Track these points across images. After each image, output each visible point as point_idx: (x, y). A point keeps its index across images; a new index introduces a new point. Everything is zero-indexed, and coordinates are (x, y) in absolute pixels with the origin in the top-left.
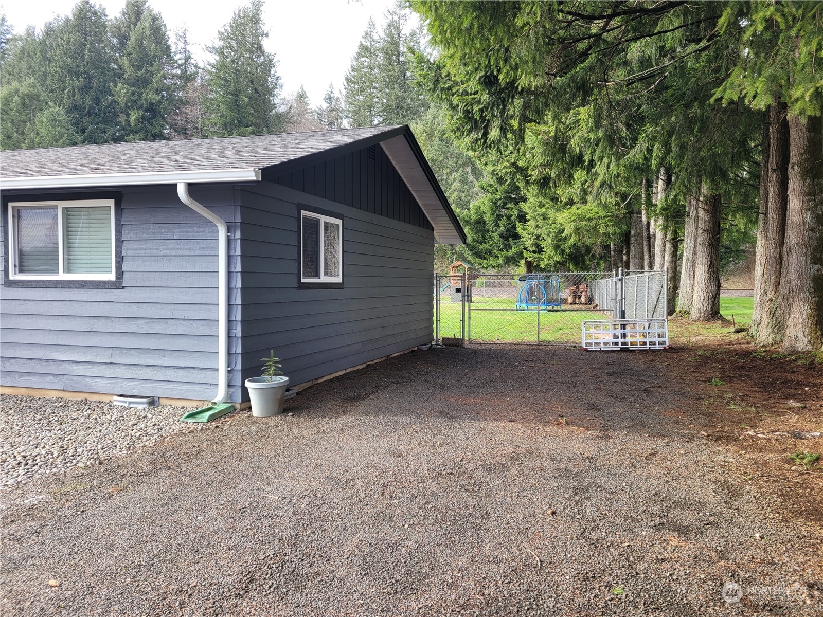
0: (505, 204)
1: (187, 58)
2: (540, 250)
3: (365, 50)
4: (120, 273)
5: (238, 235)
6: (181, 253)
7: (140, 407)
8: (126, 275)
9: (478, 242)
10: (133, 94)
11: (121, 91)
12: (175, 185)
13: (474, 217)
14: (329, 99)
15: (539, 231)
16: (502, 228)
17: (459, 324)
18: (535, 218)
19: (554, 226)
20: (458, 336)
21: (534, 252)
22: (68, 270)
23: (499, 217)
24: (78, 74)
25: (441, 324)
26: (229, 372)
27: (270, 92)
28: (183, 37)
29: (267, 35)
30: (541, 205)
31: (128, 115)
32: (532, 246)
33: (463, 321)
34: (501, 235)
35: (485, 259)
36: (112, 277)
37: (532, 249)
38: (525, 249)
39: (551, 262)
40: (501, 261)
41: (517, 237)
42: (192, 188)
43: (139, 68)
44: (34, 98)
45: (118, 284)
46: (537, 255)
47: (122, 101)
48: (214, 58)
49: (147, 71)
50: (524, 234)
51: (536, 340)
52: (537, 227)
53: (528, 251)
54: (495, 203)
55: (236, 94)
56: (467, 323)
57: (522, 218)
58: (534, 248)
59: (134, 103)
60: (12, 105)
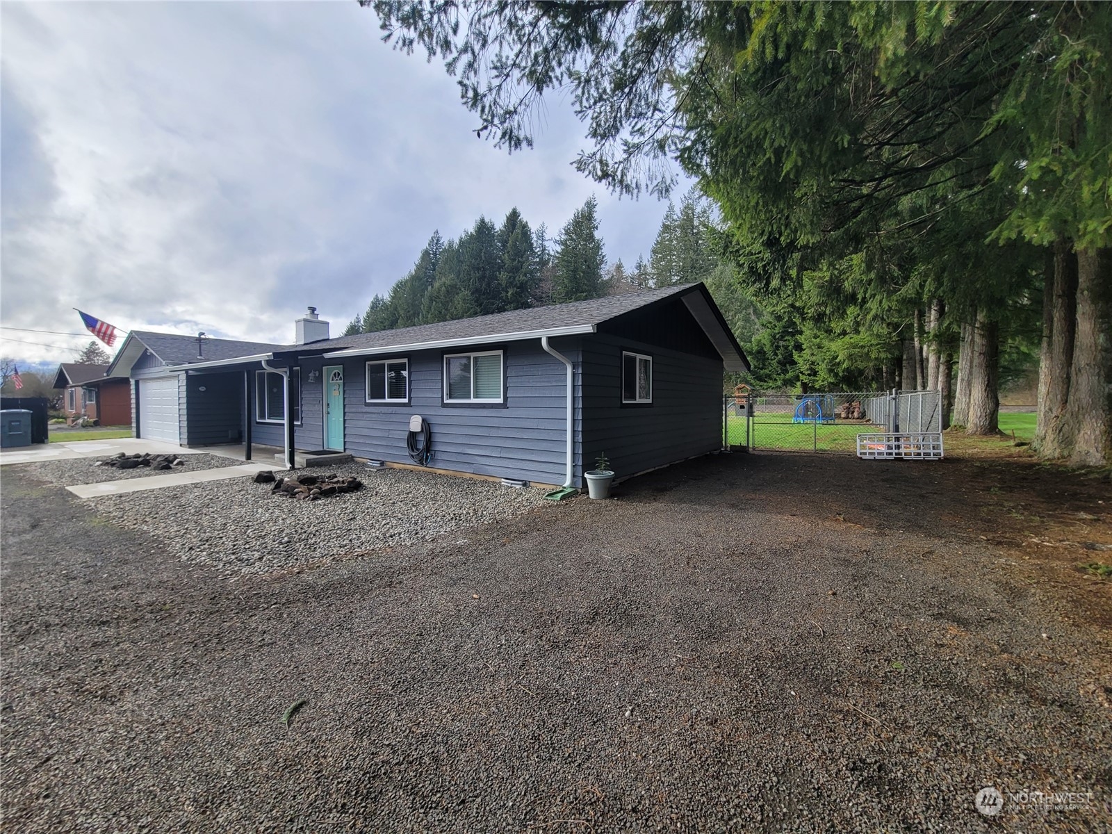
0: (782, 337)
1: (544, 250)
2: (815, 373)
3: (666, 228)
4: (506, 398)
5: (580, 371)
6: (543, 384)
7: (518, 487)
8: (509, 399)
9: (759, 368)
10: (510, 278)
11: (503, 276)
12: (541, 339)
13: (755, 349)
14: (639, 267)
15: (814, 358)
16: (780, 356)
17: (745, 435)
18: (810, 347)
19: (828, 354)
20: (744, 444)
21: (809, 375)
22: (476, 397)
23: (778, 347)
24: (478, 269)
25: (729, 434)
26: (574, 466)
27: (598, 266)
28: (541, 236)
29: (597, 227)
30: (816, 337)
31: (507, 292)
32: (807, 370)
33: (748, 432)
34: (779, 362)
35: (765, 381)
36: (501, 401)
37: (806, 373)
38: (801, 372)
39: (825, 383)
40: (779, 383)
41: (794, 363)
42: (551, 340)
43: (514, 260)
44: (454, 286)
45: (504, 406)
46: (812, 378)
47: (504, 283)
48: (559, 248)
49: (519, 261)
50: (801, 361)
51: (813, 448)
52: (812, 354)
53: (803, 374)
54: (774, 337)
55: (575, 271)
56: (751, 434)
57: (799, 347)
58: (809, 372)
59: (511, 284)
60: (441, 293)
